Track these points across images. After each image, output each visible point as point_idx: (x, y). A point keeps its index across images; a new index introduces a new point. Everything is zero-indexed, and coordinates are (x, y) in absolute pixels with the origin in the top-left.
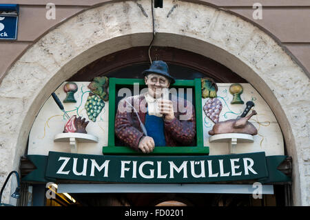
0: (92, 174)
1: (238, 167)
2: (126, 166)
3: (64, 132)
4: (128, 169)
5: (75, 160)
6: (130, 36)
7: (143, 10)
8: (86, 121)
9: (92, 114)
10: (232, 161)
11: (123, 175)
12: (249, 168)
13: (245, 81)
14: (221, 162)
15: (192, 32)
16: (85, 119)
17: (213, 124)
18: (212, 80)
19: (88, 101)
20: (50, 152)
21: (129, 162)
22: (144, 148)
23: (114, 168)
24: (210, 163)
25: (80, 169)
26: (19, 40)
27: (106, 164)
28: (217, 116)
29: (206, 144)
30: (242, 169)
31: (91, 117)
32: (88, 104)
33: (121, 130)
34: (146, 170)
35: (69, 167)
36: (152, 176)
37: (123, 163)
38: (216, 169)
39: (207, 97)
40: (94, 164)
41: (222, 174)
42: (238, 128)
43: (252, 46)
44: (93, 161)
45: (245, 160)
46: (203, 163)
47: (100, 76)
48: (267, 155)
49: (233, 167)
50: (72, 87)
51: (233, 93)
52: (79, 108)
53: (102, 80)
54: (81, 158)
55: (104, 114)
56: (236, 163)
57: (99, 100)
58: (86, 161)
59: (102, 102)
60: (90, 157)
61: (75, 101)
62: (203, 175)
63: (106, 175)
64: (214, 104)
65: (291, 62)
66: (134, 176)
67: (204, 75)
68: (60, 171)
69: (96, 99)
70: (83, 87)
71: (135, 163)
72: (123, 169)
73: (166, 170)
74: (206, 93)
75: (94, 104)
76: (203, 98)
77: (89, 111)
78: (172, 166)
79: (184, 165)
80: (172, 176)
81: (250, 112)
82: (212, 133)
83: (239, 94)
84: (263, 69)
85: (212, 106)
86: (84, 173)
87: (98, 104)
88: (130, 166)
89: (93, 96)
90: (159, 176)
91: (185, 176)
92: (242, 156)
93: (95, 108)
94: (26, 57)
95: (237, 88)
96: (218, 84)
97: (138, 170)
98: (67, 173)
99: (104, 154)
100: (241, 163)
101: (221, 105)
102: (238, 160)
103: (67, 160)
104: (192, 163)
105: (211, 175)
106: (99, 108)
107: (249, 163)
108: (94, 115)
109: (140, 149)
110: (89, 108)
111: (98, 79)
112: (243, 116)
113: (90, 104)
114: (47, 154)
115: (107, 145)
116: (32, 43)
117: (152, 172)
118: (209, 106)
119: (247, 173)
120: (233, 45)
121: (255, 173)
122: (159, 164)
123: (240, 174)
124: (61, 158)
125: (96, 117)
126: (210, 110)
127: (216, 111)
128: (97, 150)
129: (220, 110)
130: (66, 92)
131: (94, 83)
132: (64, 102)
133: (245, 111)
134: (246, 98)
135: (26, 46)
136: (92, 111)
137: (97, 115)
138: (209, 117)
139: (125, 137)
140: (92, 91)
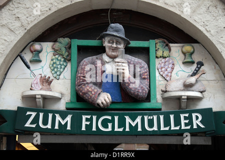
0: (57, 127)
1: (187, 121)
3: (31, 89)
4: (88, 123)
5: (41, 115)
8: (50, 79)
9: (56, 73)
10: (182, 116)
11: (84, 129)
12: (197, 122)
13: (196, 42)
14: (172, 117)
17: (166, 82)
18: (165, 40)
19: (52, 60)
20: (18, 107)
21: (89, 117)
22: (102, 103)
23: (77, 122)
24: (162, 117)
25: (45, 123)
27: (69, 119)
28: (169, 74)
30: (191, 123)
31: (55, 75)
32: (52, 63)
33: (81, 87)
34: (105, 124)
35: (36, 120)
36: (110, 129)
37: (84, 117)
38: (167, 123)
39: (161, 57)
40: (58, 118)
41: (173, 128)
42: (188, 87)
43: (203, 9)
44: (57, 116)
45: (194, 115)
46: (155, 117)
47: (64, 37)
49: (183, 122)
50: (37, 46)
51: (184, 54)
52: (44, 68)
53: (65, 41)
54: (46, 113)
55: (67, 73)
56: (185, 118)
57: (63, 60)
58: (50, 115)
59: (65, 61)
61: (40, 61)
62: (155, 128)
63: (69, 128)
64: (167, 63)
66: (94, 129)
68: (28, 125)
69: (59, 58)
70: (47, 47)
71: (94, 118)
72: (84, 123)
73: (122, 123)
74: (160, 53)
75: (58, 63)
76: (157, 57)
77: (53, 70)
78: (128, 120)
79: (139, 120)
80: (127, 129)
83: (192, 54)
84: (212, 32)
85: (165, 65)
86: (49, 126)
87: (62, 63)
88: (91, 120)
89: (57, 56)
90: (116, 129)
91: (140, 129)
92: (191, 112)
93: (59, 66)
96: (171, 45)
97: (97, 123)
98: (34, 126)
99: (67, 109)
100: (190, 118)
101: (173, 64)
102: (187, 115)
103: (34, 114)
104: (146, 118)
105: (162, 128)
106: (63, 67)
107: (197, 118)
108: (58, 73)
109: (98, 104)
110: (53, 67)
111: (61, 40)
112: (194, 74)
113: (54, 63)
114: (15, 109)
115: (69, 101)
118: (163, 65)
119: (195, 127)
121: (203, 126)
122: (116, 118)
123: (189, 127)
124: (28, 113)
125: (59, 75)
126: (163, 69)
127: (169, 69)
128: (62, 106)
129: (173, 69)
130: (32, 52)
131: (57, 44)
132: (31, 62)
133: (195, 70)
134: (196, 58)
136: (56, 70)
137: (61, 73)
138: (162, 75)
139: (84, 93)
140: (56, 52)
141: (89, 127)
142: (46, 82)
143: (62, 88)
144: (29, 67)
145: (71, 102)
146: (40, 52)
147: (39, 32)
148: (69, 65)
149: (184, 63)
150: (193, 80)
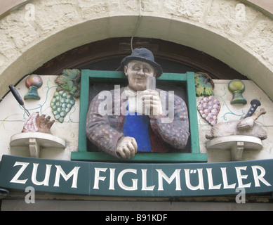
0: (57, 184)
1: (245, 177)
2: (101, 174)
3: (22, 132)
4: (103, 179)
5: (35, 166)
8: (51, 120)
9: (59, 113)
10: (238, 169)
11: (96, 186)
12: (259, 178)
14: (224, 171)
16: (49, 117)
17: (210, 127)
18: (207, 75)
19: (55, 97)
20: (3, 156)
21: (104, 170)
23: (86, 177)
24: (209, 171)
25: (40, 177)
27: (75, 172)
28: (215, 117)
30: (250, 179)
31: (57, 117)
32: (54, 100)
33: (94, 129)
34: (127, 179)
35: (27, 174)
36: (134, 187)
37: (97, 171)
38: (217, 180)
39: (201, 95)
40: (59, 170)
41: (226, 186)
43: (255, 33)
45: (254, 168)
46: (200, 171)
49: (240, 177)
50: (35, 79)
51: (232, 91)
52: (43, 106)
53: (73, 73)
54: (43, 163)
55: (74, 114)
56: (243, 173)
57: (69, 96)
58: (48, 167)
59: (71, 98)
60: (54, 163)
61: (37, 98)
62: (201, 186)
63: (74, 185)
64: (210, 103)
66: (112, 187)
68: (15, 180)
69: (64, 95)
70: (48, 81)
71: (112, 171)
72: (97, 178)
74: (200, 90)
75: (62, 100)
76: (197, 95)
77: (56, 110)
78: (161, 175)
79: (176, 174)
80: (161, 188)
83: (242, 91)
85: (208, 105)
86: (46, 182)
87: (67, 101)
88: (107, 174)
89: (61, 92)
90: (144, 188)
91: (178, 188)
92: (250, 164)
93: (63, 105)
95: (238, 83)
96: (214, 81)
97: (116, 179)
98: (24, 182)
99: (73, 159)
100: (249, 172)
101: (219, 105)
102: (245, 168)
103: (25, 165)
104: (187, 172)
105: (211, 187)
106: (69, 106)
107: (259, 172)
108: (62, 114)
110: (55, 106)
111: (67, 71)
113: (57, 101)
115: (76, 150)
117: (135, 182)
118: (205, 105)
119: (257, 185)
121: (268, 184)
122: (144, 172)
123: (249, 185)
124: (17, 164)
125: (64, 117)
126: (206, 111)
127: (213, 111)
128: (66, 156)
129: (218, 110)
130: (28, 86)
131: (62, 77)
132: (25, 98)
133: (250, 110)
136: (59, 109)
137: (66, 114)
138: (204, 119)
140: (60, 87)
141: (104, 184)
142: (45, 123)
143: (66, 133)
144: (21, 103)
145: (79, 151)
146: (38, 86)
147: (39, 63)
148: (77, 105)
149: (233, 103)
150: (250, 121)
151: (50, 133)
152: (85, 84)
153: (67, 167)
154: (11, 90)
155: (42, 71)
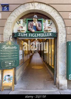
0: (24, 36)
2: (30, 35)
5: (21, 34)
6: (30, 10)
7: (32, 5)
10: (48, 34)
11: (29, 36)
12: (50, 35)
13: (51, 19)
14: (46, 34)
15: (42, 9)
23: (28, 35)
24: (44, 34)
25: (22, 35)
26: (10, 11)
27: (26, 34)
29: (43, 31)
30: (49, 35)
34: (33, 35)
35: (20, 35)
36: (34, 36)
37: (29, 34)
38: (45, 35)
40: (24, 34)
41: (46, 36)
42: (49, 28)
45: (50, 33)
46: (43, 34)
47: (25, 18)
48: (54, 32)
49: (48, 35)
50: (20, 20)
51: (48, 21)
52: (21, 24)
53: (25, 19)
54: (22, 33)
55: (26, 26)
58: (23, 34)
60: (24, 33)
61: (20, 23)
62: (43, 36)
63: (27, 36)
65: (59, 15)
67: (43, 18)
68: (19, 35)
70: (22, 20)
71: (31, 34)
72: (29, 35)
73: (36, 35)
74: (44, 21)
78: (38, 34)
79: (40, 34)
80: (37, 36)
81: (51, 25)
82: (44, 29)
83: (50, 21)
86: (23, 36)
88: (31, 35)
90: (35, 36)
91: (40, 36)
92: (49, 33)
94: (11, 15)
95: (49, 20)
96: (46, 20)
97: (32, 35)
101: (46, 24)
103: (20, 34)
105: (44, 36)
107: (50, 34)
110: (23, 24)
111: (24, 19)
114: (16, 32)
116: (12, 12)
118: (44, 24)
120: (49, 12)
122: (35, 34)
128: (25, 32)
134: (51, 22)
135: (11, 12)
140: (24, 21)
141: (30, 36)
142: (22, 27)
143: (25, 29)
144: (18, 24)
145: (27, 31)
146: (20, 21)
147: (20, 17)
148: (26, 24)
149: (48, 23)
150: (50, 26)
151: (23, 29)
152: (27, 21)
153: (25, 34)
154: (17, 22)
155: (20, 19)
